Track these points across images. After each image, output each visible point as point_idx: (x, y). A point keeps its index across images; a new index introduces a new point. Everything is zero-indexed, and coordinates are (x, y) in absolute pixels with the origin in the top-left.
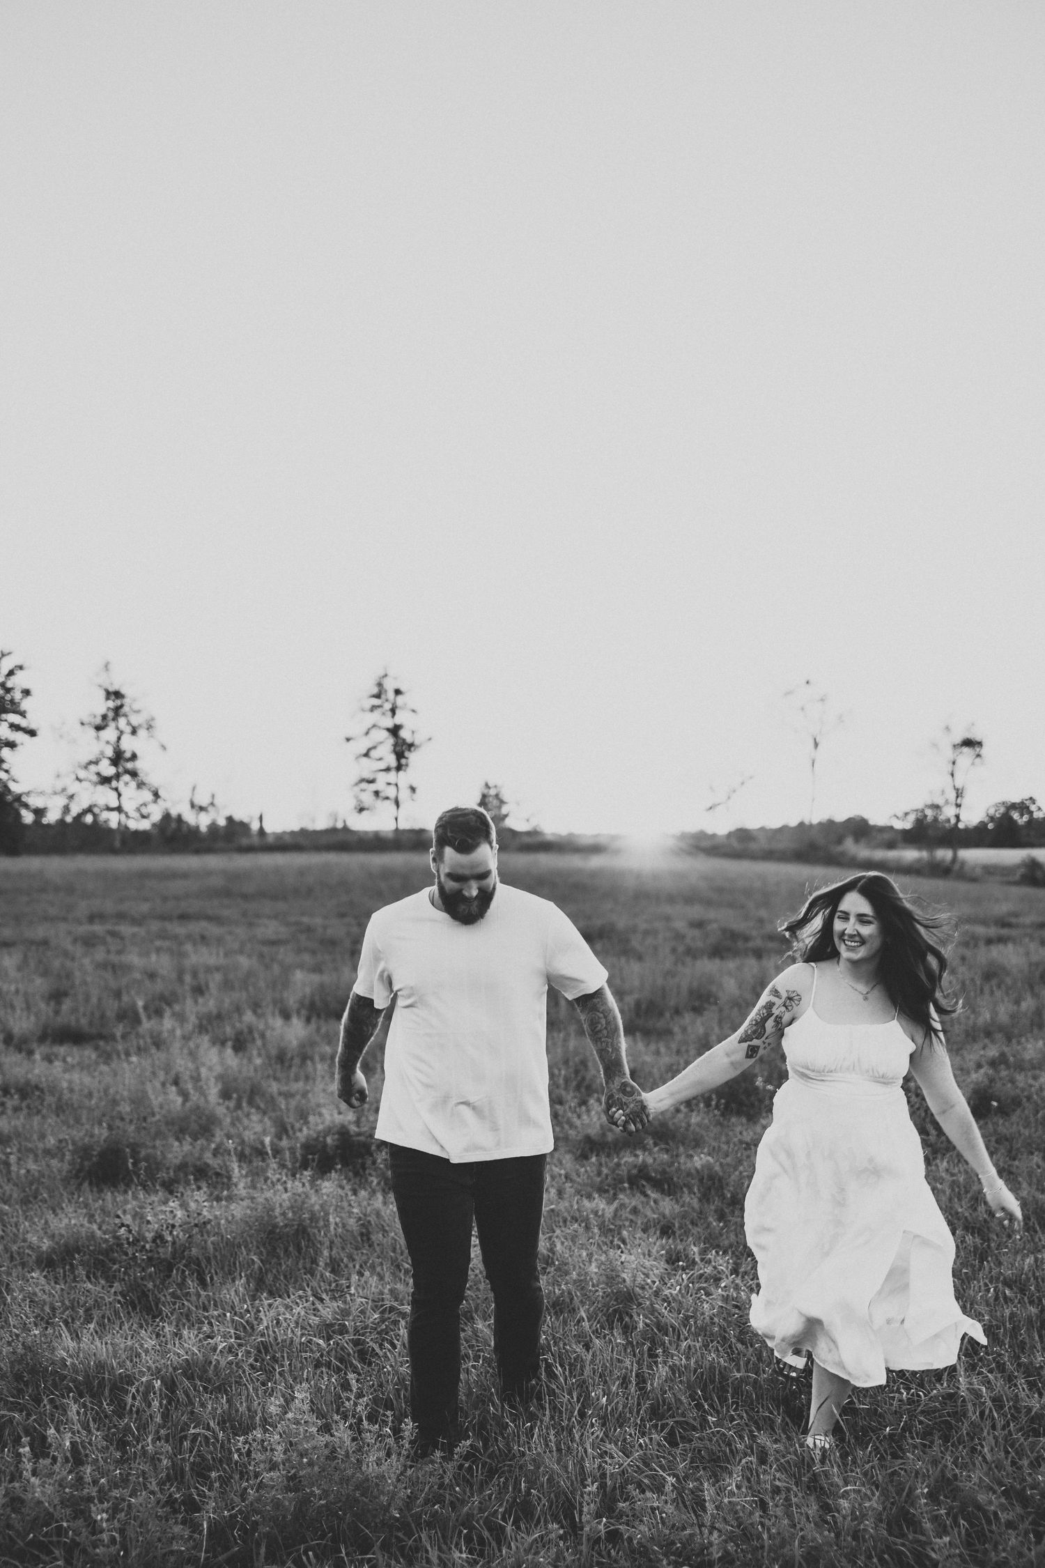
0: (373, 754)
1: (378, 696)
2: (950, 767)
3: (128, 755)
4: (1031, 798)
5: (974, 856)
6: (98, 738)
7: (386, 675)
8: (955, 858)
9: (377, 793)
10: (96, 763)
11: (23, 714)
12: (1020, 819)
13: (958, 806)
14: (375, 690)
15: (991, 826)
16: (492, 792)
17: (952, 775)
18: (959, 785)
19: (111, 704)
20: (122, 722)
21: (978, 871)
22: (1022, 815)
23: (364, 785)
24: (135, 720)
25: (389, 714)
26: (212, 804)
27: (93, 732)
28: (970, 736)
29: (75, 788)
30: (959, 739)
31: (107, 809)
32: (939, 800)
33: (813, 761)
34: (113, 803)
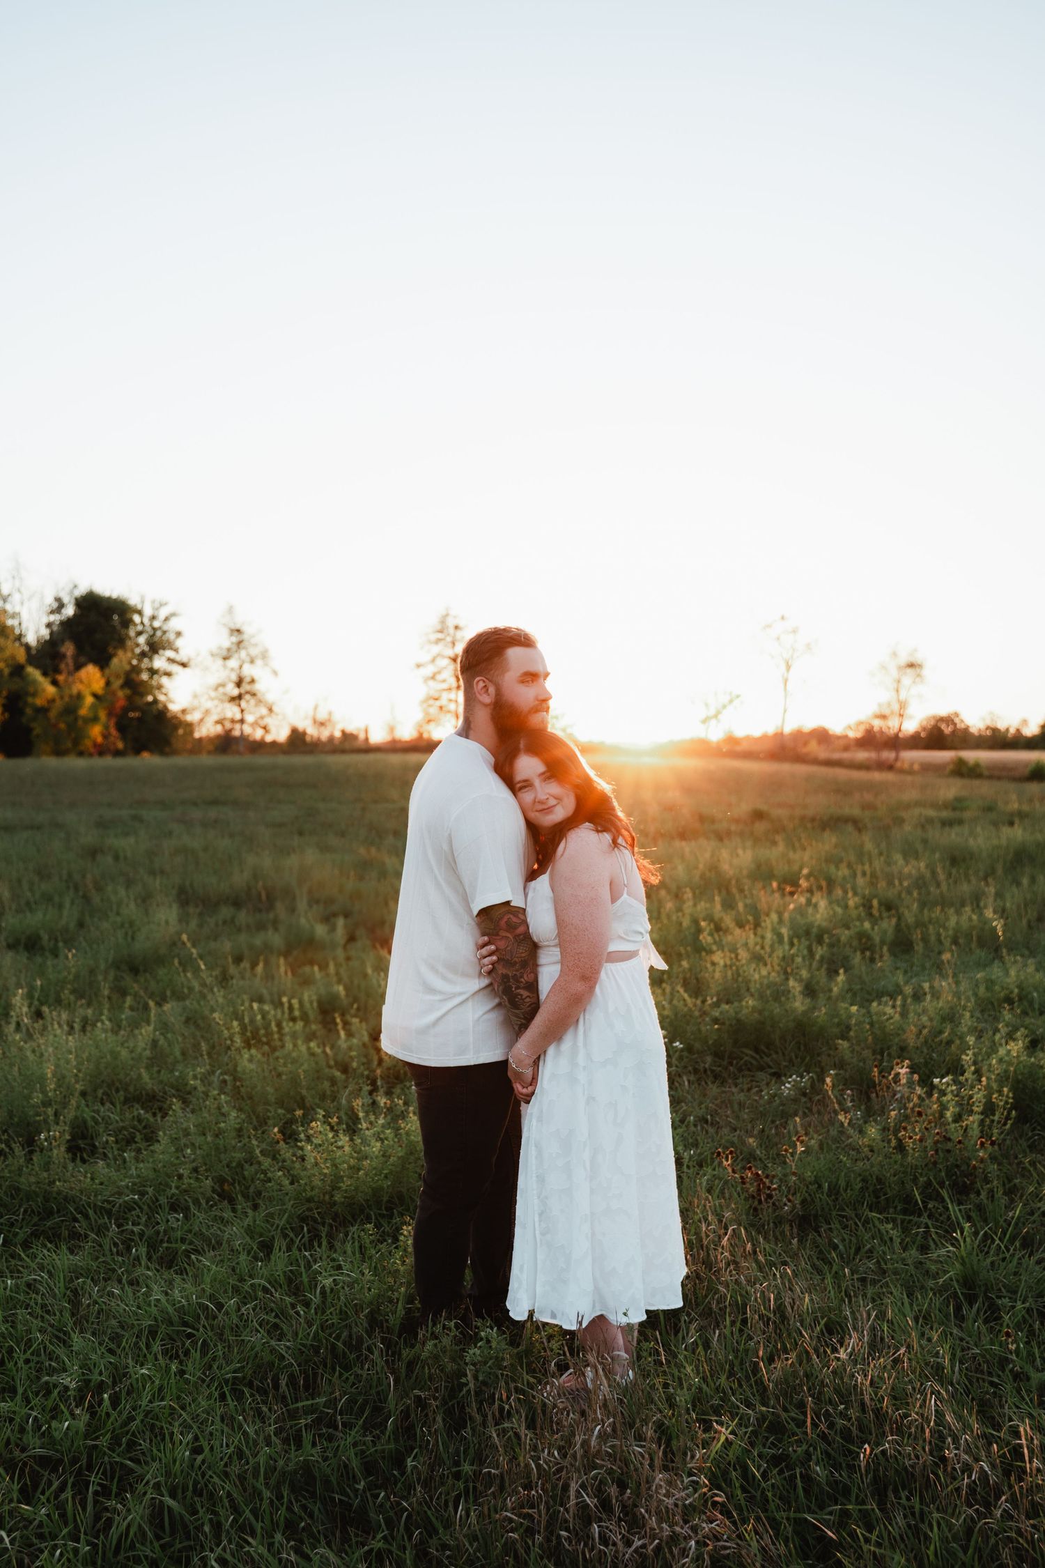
0: (439, 677)
1: (441, 631)
2: (896, 684)
3: (248, 679)
4: (956, 713)
5: (912, 756)
6: (225, 666)
7: (447, 614)
8: (897, 758)
9: (441, 708)
10: (223, 685)
11: (176, 650)
12: (947, 730)
13: (901, 716)
14: (439, 627)
15: (923, 735)
17: (897, 691)
18: (903, 696)
19: (234, 639)
20: (243, 654)
21: (916, 767)
22: (948, 726)
23: (431, 702)
24: (254, 652)
25: (450, 645)
26: (331, 720)
27: (220, 662)
28: (912, 660)
29: (209, 705)
30: (904, 659)
31: (233, 721)
32: (886, 711)
33: (786, 681)
34: (238, 716)
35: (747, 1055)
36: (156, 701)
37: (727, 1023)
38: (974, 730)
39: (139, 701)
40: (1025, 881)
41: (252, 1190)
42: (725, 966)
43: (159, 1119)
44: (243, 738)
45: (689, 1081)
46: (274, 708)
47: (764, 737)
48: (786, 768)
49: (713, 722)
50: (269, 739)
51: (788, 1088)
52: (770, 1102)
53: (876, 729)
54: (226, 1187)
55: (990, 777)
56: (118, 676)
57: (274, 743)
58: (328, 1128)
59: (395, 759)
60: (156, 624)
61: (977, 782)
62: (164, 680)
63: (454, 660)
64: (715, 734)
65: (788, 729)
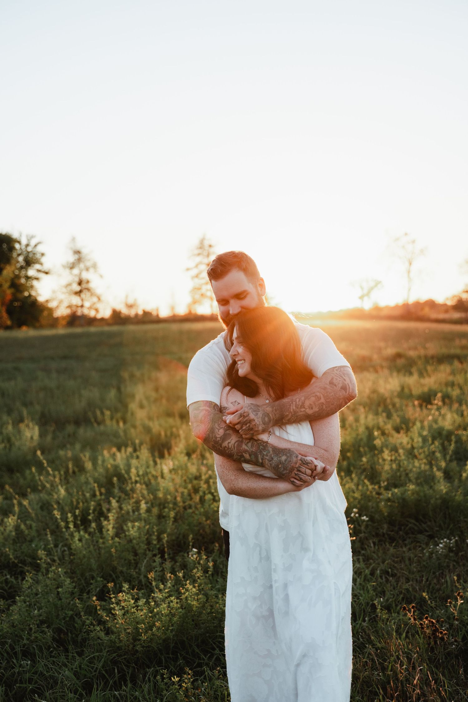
0: (199, 276)
1: (201, 248)
3: (85, 281)
6: (71, 273)
7: (205, 237)
9: (202, 295)
10: (69, 284)
11: (41, 264)
14: (199, 246)
19: (77, 256)
20: (82, 266)
23: (196, 291)
24: (88, 264)
25: (207, 256)
26: (136, 304)
27: (68, 271)
29: (61, 296)
31: (77, 307)
33: (409, 272)
34: (80, 303)
35: (411, 523)
36: (30, 296)
37: (396, 501)
39: (19, 296)
41: (80, 638)
42: (391, 460)
43: (20, 581)
44: (84, 317)
45: (374, 543)
46: (102, 298)
47: (397, 307)
48: (412, 325)
49: (366, 298)
50: (99, 316)
51: (442, 548)
52: (430, 557)
53: (464, 299)
54: (62, 636)
56: (6, 281)
57: (102, 319)
58: (131, 597)
59: (175, 327)
60: (29, 249)
62: (35, 283)
63: (208, 265)
64: (367, 305)
65: (412, 300)
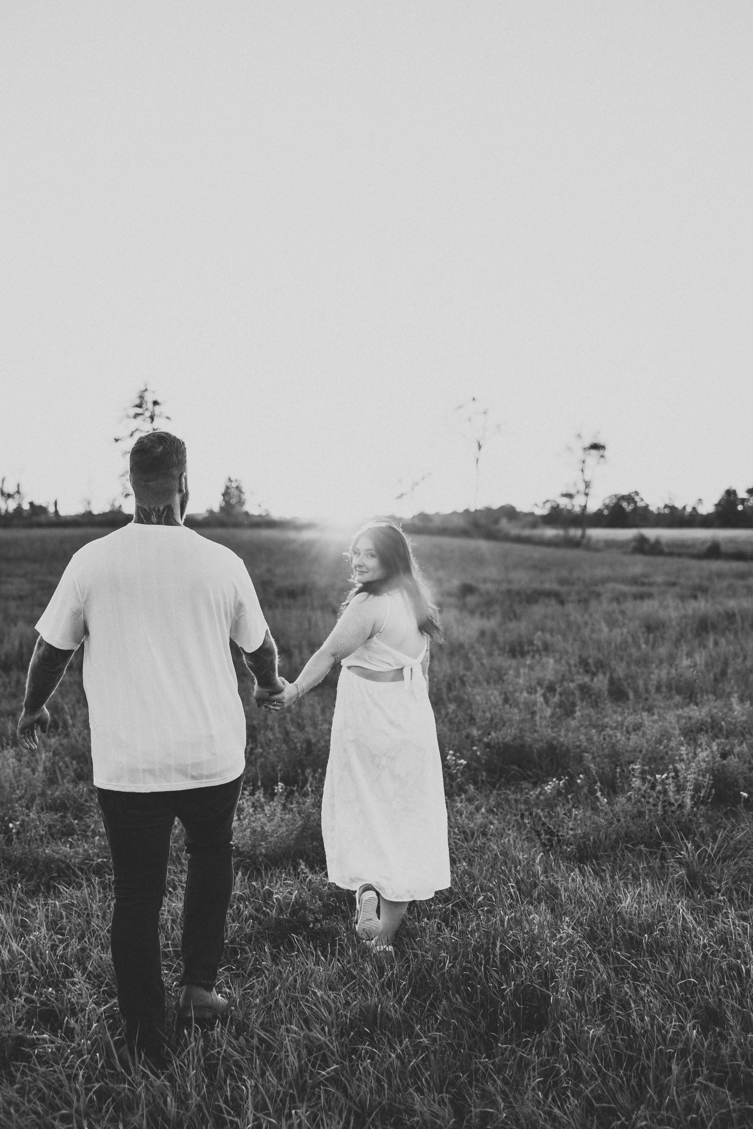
1: (140, 406)
2: (580, 466)
4: (636, 492)
5: (597, 533)
7: (146, 390)
8: (583, 536)
12: (628, 507)
13: (587, 495)
14: (137, 402)
15: (606, 512)
16: (234, 485)
17: (582, 471)
18: (587, 478)
21: (601, 545)
22: (629, 504)
25: (149, 420)
26: (18, 492)
28: (596, 441)
30: (588, 443)
32: (572, 491)
33: (477, 460)
35: (513, 770)
38: (653, 508)
40: (711, 644)
51: (550, 788)
52: (538, 798)
53: (562, 506)
55: (671, 554)
61: (660, 560)
